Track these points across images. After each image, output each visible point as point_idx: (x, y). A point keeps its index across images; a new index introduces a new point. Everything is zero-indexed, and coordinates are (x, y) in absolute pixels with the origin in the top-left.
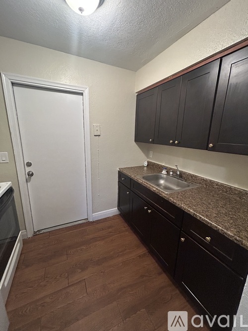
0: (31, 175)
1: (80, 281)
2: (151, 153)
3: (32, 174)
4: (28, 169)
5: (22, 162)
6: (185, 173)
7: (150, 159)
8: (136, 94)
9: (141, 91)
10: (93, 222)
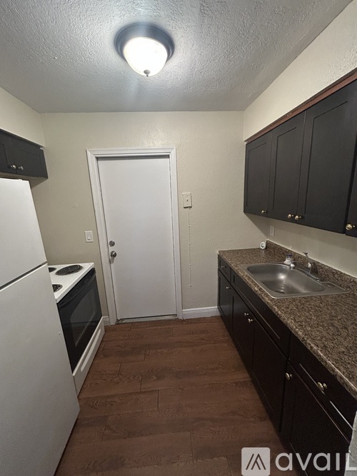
0: (113, 255)
1: (152, 391)
2: (272, 229)
3: (115, 255)
4: (111, 249)
5: (105, 240)
6: (322, 267)
7: (270, 239)
8: (246, 143)
9: (251, 138)
10: (184, 320)
